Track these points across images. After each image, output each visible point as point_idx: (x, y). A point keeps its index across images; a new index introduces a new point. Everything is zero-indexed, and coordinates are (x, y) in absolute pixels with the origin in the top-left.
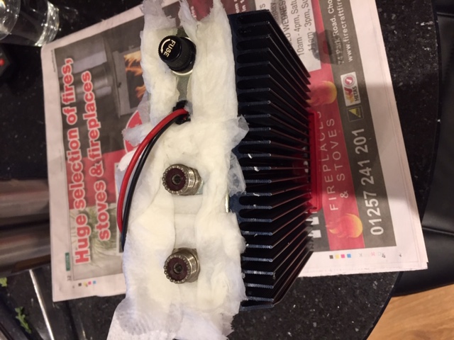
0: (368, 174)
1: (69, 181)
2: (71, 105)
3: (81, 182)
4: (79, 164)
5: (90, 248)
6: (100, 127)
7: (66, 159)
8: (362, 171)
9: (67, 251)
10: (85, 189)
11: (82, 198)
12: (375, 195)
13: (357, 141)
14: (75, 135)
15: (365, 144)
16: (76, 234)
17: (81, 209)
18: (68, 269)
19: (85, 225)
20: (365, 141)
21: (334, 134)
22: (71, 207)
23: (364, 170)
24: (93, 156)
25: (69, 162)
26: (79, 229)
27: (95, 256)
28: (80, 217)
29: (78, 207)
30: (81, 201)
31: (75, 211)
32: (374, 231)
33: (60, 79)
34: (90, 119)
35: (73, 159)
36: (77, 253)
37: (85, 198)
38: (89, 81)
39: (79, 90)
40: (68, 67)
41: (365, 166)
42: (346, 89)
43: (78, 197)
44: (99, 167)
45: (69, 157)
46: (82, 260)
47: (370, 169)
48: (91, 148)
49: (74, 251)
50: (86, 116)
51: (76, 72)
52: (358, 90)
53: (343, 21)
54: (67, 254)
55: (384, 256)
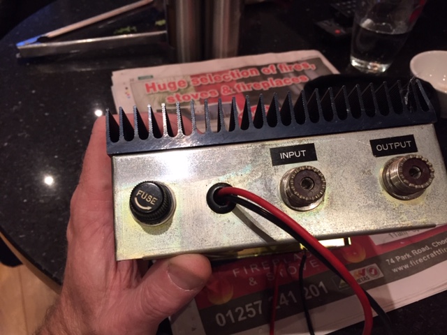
1: (214, 74)
2: (277, 70)
4: (229, 79)
6: (264, 89)
7: (233, 70)
10: (209, 84)
13: (313, 288)
16: (169, 81)
17: (191, 83)
18: (139, 78)
19: (178, 87)
21: (314, 265)
23: (285, 298)
24: (238, 87)
25: (230, 72)
26: (174, 83)
27: (152, 96)
28: (184, 82)
29: (193, 80)
33: (297, 62)
34: (269, 82)
35: (233, 74)
36: (153, 84)
37: (201, 85)
38: (300, 81)
39: (291, 75)
40: (308, 67)
41: (290, 299)
42: (364, 270)
43: (202, 80)
44: (230, 91)
46: (148, 88)
48: (245, 85)
49: (155, 82)
51: (306, 72)
52: (366, 281)
53: (430, 256)
54: (152, 77)
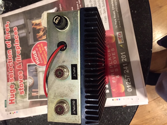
0: (127, 69)
1: (8, 71)
2: (9, 40)
3: (13, 71)
4: (12, 64)
5: (16, 98)
6: (21, 49)
7: (7, 62)
8: (124, 68)
9: (5, 100)
10: (14, 74)
11: (13, 78)
12: (129, 76)
13: (123, 57)
14: (10, 52)
15: (125, 58)
16: (10, 92)
17: (12, 82)
18: (6, 107)
19: (13, 89)
20: (125, 57)
21: (114, 54)
22: (8, 81)
23: (125, 67)
24: (18, 61)
25: (8, 63)
26: (11, 90)
27: (17, 101)
28: (12, 86)
29: (11, 81)
30: (12, 79)
31: (10, 83)
32: (129, 90)
33: (4, 29)
34: (16, 46)
35: (9, 62)
36: (10, 100)
37: (14, 78)
38: (16, 31)
39: (12, 34)
40: (7, 25)
41: (125, 66)
42: (119, 38)
43: (11, 77)
44: (20, 65)
45: (8, 61)
46: (12, 103)
47: (127, 67)
48: (17, 58)
49: (9, 99)
50: (15, 45)
51: (11, 27)
52: (123, 38)
53: (118, 13)
54: (6, 101)
55: (132, 99)
